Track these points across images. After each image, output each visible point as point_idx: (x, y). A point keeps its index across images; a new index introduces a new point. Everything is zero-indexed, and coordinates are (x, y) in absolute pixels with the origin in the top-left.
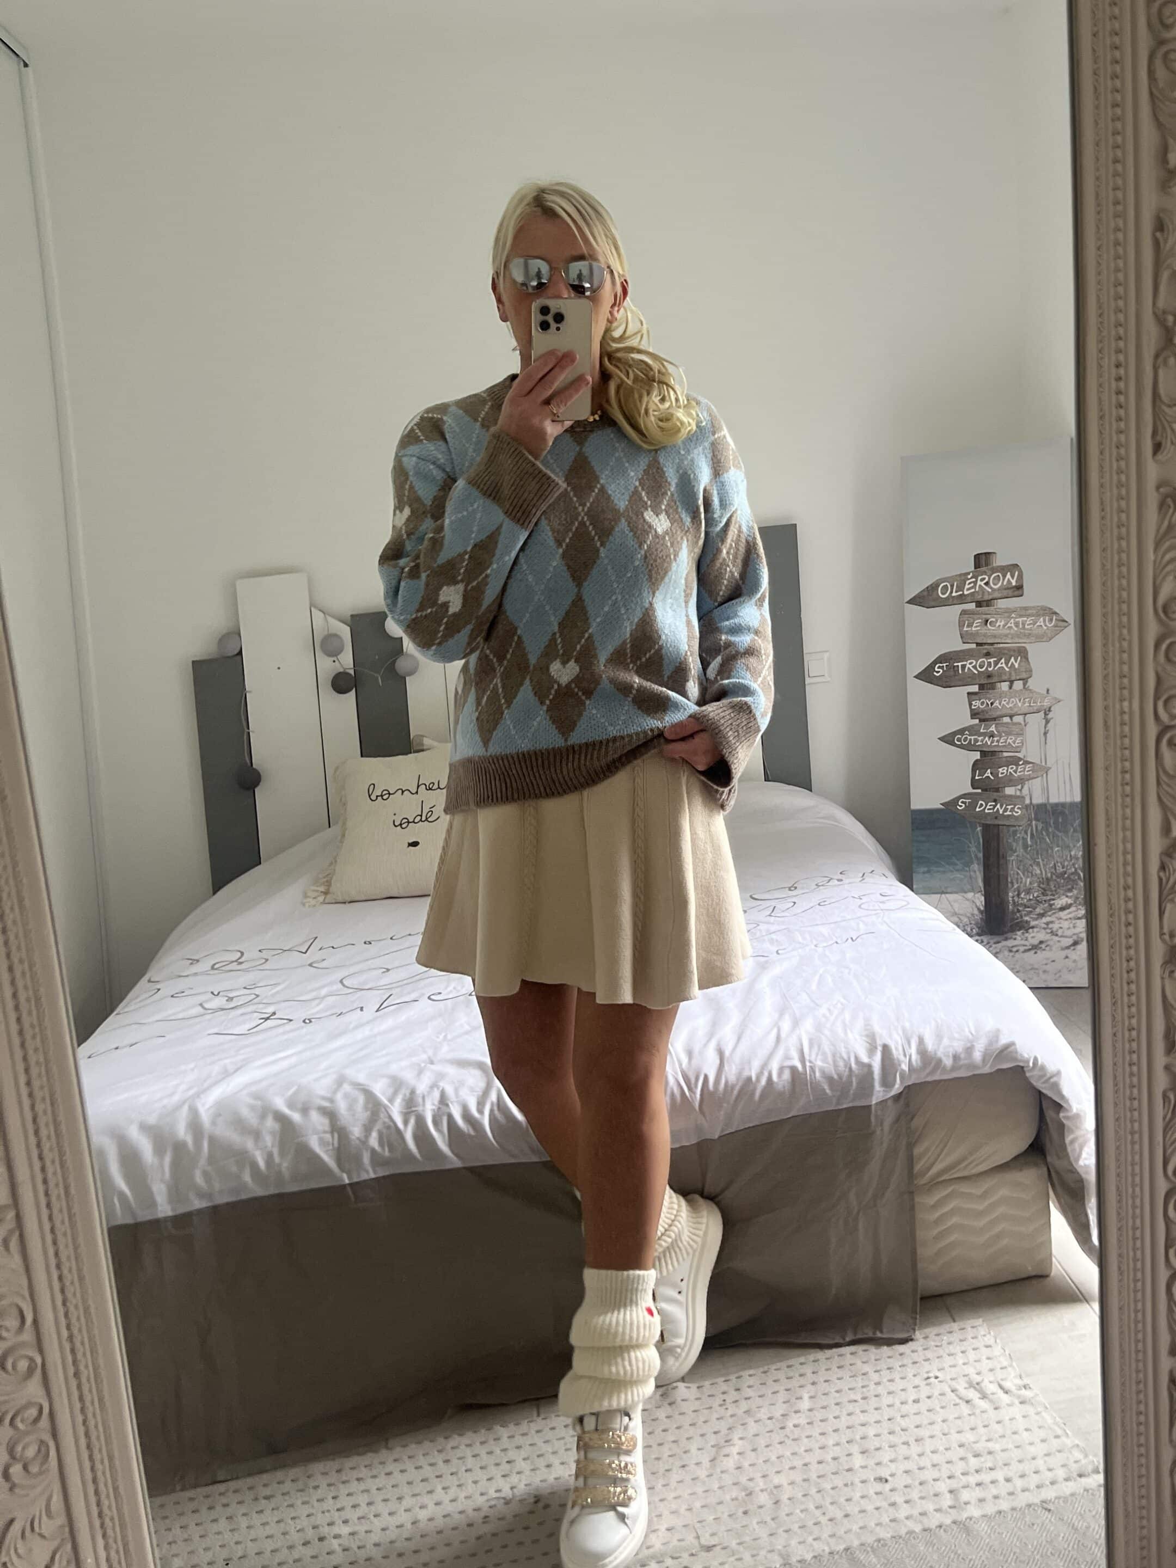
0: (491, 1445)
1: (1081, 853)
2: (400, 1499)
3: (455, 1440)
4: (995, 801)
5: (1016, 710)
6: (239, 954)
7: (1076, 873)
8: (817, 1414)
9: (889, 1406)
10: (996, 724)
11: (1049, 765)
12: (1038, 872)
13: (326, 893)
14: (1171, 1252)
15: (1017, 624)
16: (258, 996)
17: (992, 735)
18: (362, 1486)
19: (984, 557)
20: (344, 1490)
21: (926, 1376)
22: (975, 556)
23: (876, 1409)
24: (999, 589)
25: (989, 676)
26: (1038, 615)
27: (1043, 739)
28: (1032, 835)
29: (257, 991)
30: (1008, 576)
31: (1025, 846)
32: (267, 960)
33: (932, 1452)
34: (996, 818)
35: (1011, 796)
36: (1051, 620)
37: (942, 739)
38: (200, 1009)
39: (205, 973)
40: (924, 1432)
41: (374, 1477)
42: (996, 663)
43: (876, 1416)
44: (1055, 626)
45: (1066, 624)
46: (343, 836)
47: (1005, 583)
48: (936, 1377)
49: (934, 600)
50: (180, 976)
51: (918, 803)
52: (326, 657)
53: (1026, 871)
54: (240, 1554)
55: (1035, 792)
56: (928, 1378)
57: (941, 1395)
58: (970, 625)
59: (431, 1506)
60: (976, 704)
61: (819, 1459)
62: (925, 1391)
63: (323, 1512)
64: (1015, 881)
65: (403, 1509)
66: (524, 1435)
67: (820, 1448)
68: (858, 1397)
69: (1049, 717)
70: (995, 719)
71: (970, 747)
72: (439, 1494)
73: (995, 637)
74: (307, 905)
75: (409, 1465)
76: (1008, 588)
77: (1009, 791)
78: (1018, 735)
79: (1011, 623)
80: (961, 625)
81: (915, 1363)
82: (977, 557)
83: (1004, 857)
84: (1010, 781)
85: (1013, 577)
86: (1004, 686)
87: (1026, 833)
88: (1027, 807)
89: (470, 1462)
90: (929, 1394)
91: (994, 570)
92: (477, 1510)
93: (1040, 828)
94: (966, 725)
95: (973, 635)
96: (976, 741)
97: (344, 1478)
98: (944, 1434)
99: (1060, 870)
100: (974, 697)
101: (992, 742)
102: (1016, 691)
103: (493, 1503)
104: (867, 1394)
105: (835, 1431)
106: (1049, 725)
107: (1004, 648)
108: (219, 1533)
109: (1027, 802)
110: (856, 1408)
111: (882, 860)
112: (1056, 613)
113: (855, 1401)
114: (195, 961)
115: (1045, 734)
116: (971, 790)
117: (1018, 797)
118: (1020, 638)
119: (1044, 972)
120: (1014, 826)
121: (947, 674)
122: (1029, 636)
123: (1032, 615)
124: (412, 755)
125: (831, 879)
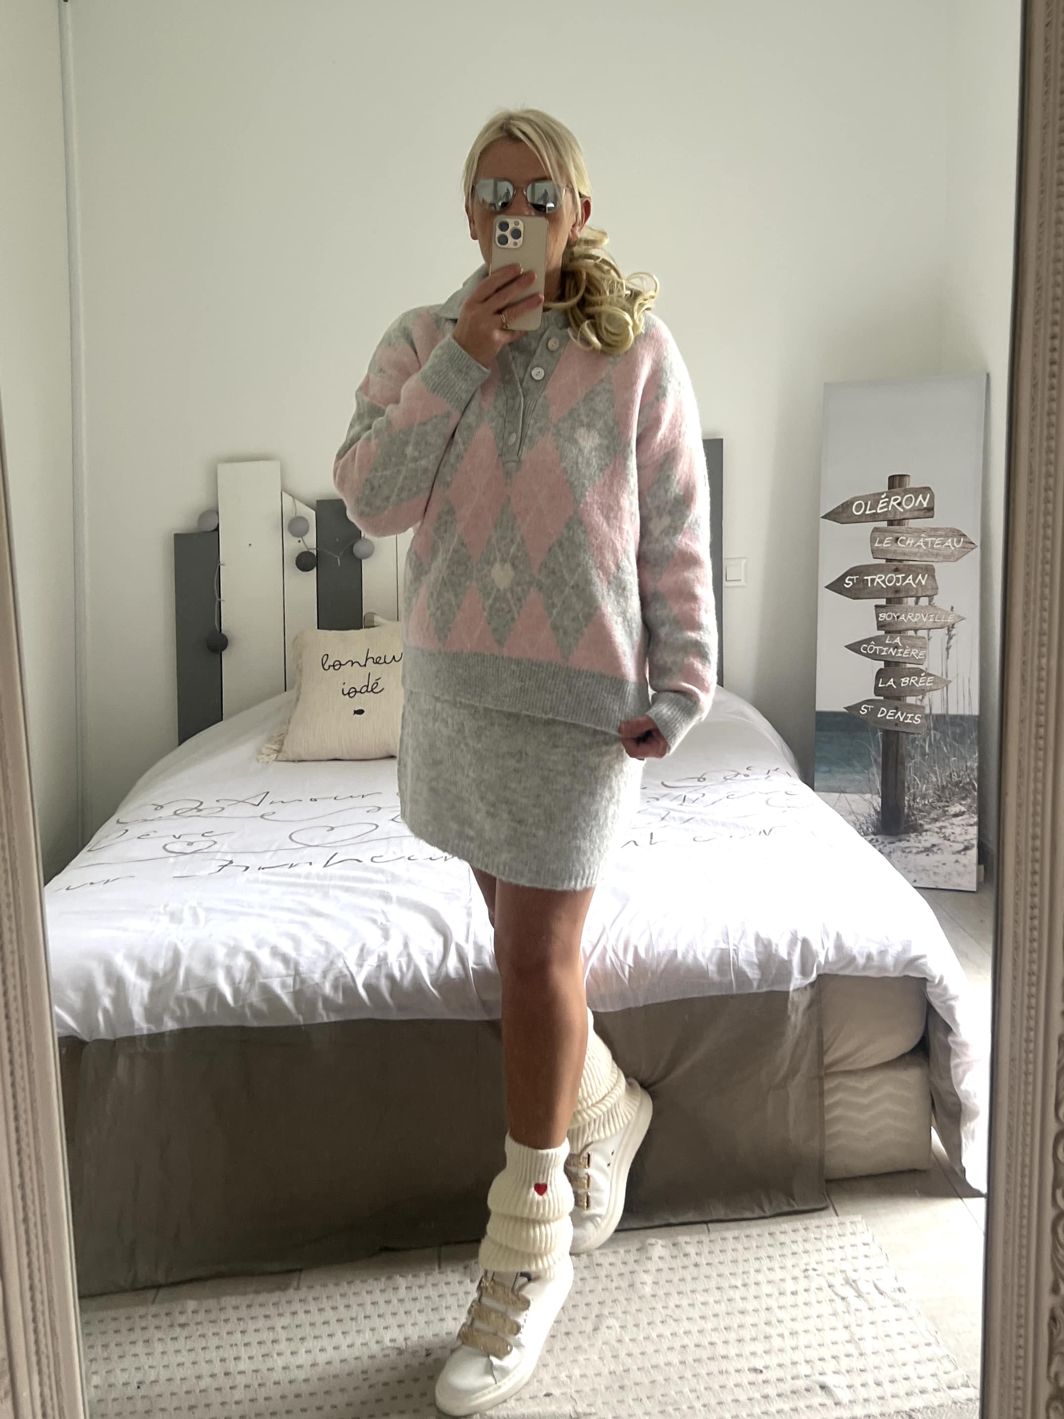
0: (390, 1295)
1: (976, 764)
2: (302, 1339)
3: (358, 1286)
4: (896, 708)
5: (920, 625)
6: (199, 802)
7: (970, 783)
8: (698, 1296)
9: (767, 1295)
10: (901, 637)
11: (950, 679)
12: (934, 779)
13: (278, 751)
14: (1059, 1193)
15: (926, 544)
16: (215, 843)
17: (896, 647)
18: (269, 1323)
19: (898, 478)
20: (251, 1326)
21: (804, 1267)
22: (890, 478)
23: (755, 1297)
24: (910, 510)
25: (897, 591)
26: (947, 537)
27: (945, 653)
28: (930, 745)
29: (215, 838)
30: (920, 497)
31: (923, 754)
32: (223, 809)
33: (806, 1347)
34: (896, 725)
35: (911, 705)
36: (959, 542)
37: (849, 647)
38: (163, 853)
39: (167, 818)
40: (799, 1326)
41: (280, 1315)
42: (904, 579)
43: (755, 1304)
44: (963, 547)
45: (973, 546)
46: (297, 700)
47: (917, 504)
48: (815, 1270)
49: (848, 517)
50: (147, 820)
51: (823, 705)
52: (293, 537)
53: (923, 777)
54: (153, 1379)
55: (935, 703)
56: (806, 1270)
57: (818, 1289)
58: (881, 542)
59: (330, 1350)
60: (883, 616)
61: (697, 1342)
62: (803, 1284)
63: (231, 1346)
64: (911, 787)
65: (304, 1350)
66: (420, 1287)
67: (699, 1331)
68: (739, 1283)
69: (953, 632)
70: (900, 632)
71: (875, 657)
72: (339, 1339)
73: (904, 554)
74: (261, 761)
75: (313, 1307)
76: (919, 510)
77: (910, 700)
78: (922, 648)
79: (921, 542)
80: (873, 540)
81: (794, 1254)
82: (892, 479)
83: (903, 764)
84: (912, 691)
85: (924, 499)
86: (911, 601)
87: (925, 741)
88: (927, 717)
89: (369, 1310)
90: (807, 1287)
91: (907, 491)
92: (372, 1357)
93: (938, 737)
94: (872, 636)
95: (884, 551)
96: (881, 651)
97: (253, 1315)
98: (819, 1330)
99: (955, 778)
100: (882, 610)
101: (897, 653)
102: (922, 607)
103: (387, 1352)
104: (747, 1281)
105: (716, 1315)
106: (952, 641)
107: (912, 566)
108: (135, 1355)
109: (927, 711)
110: (737, 1295)
111: (785, 756)
112: (964, 536)
113: (737, 1287)
114: (159, 807)
115: (948, 649)
116: (874, 697)
117: (917, 706)
118: (928, 557)
119: (935, 873)
120: (913, 734)
121: (856, 586)
122: (937, 555)
123: (941, 536)
124: (363, 631)
125: (738, 774)
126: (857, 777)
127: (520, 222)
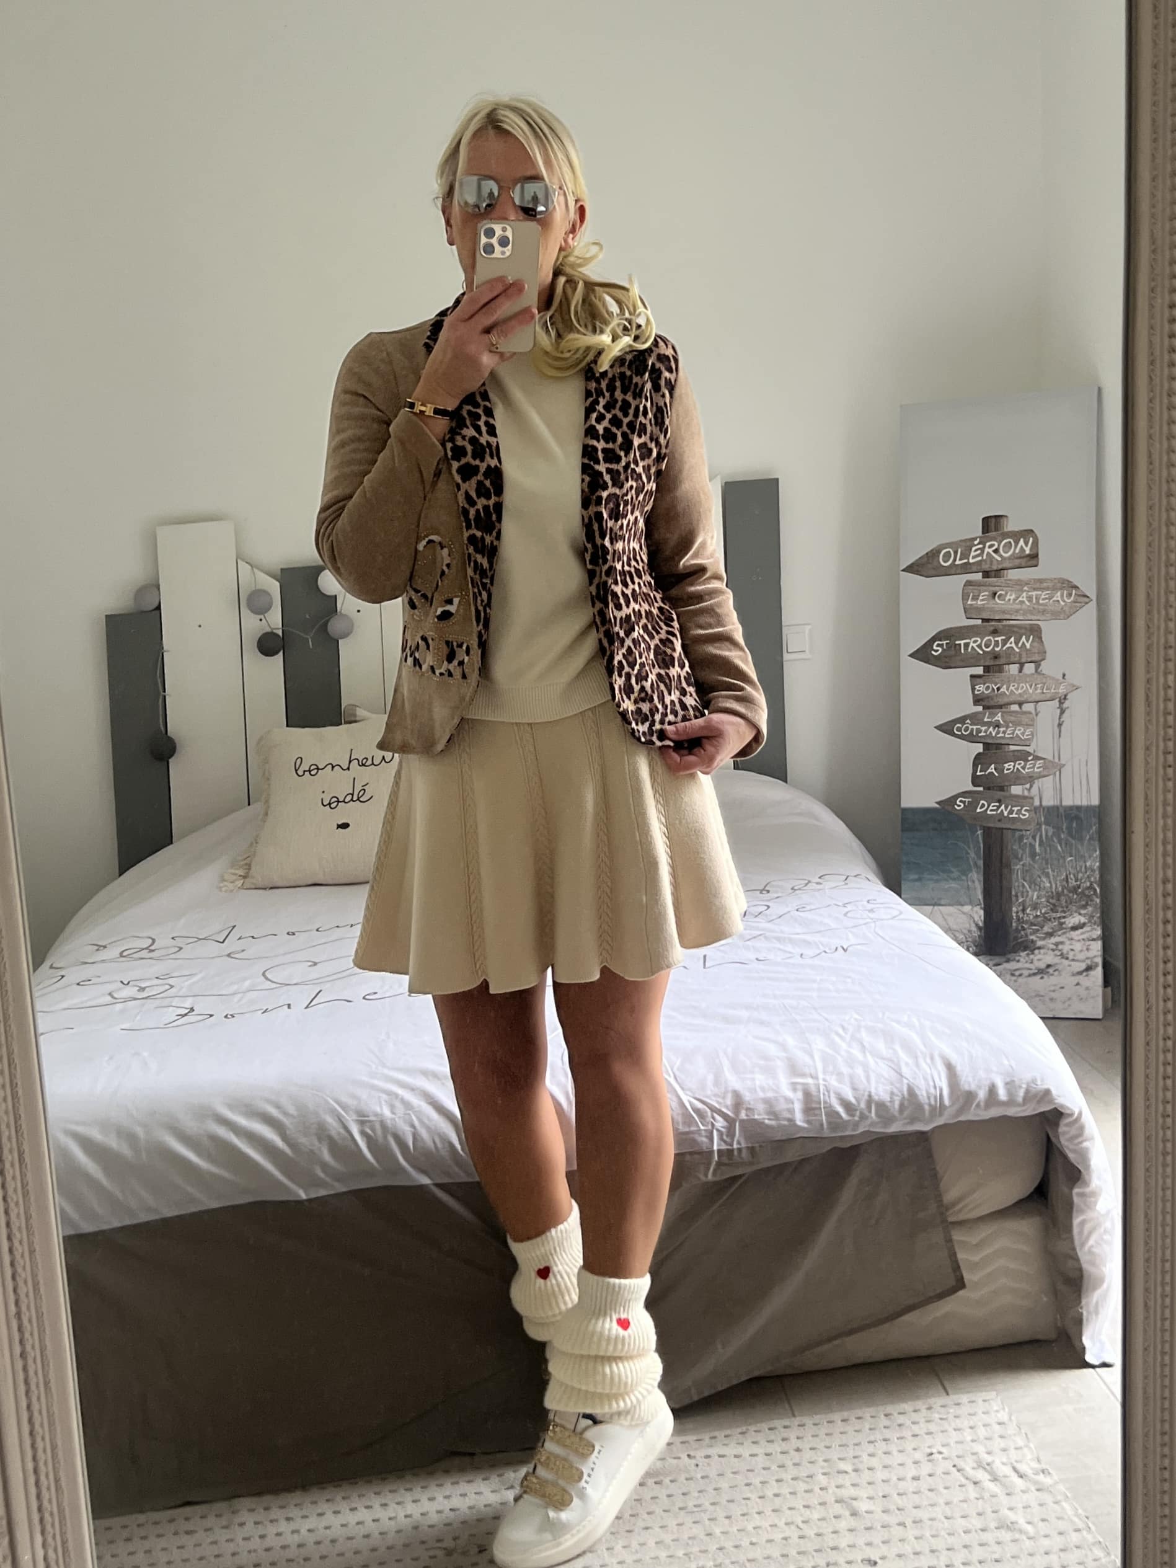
4: (999, 801)
5: (1025, 697)
6: (151, 941)
7: (1091, 887)
8: (801, 1484)
9: (884, 1481)
10: (1003, 712)
11: (1063, 762)
12: (1047, 885)
13: (245, 877)
15: (1030, 598)
16: (172, 987)
19: (993, 519)
21: (928, 1451)
22: (983, 520)
23: (869, 1483)
24: (1010, 558)
25: (996, 657)
26: (1055, 589)
27: (1057, 731)
29: (171, 981)
30: (1021, 542)
32: (181, 949)
34: (999, 821)
35: (1017, 796)
36: (1070, 595)
37: (940, 728)
38: (108, 999)
39: (112, 961)
40: (923, 1514)
42: (1005, 642)
43: (869, 1491)
44: (1075, 602)
45: (1087, 600)
46: (266, 814)
47: (1017, 551)
49: (934, 569)
50: (86, 963)
51: (909, 800)
52: (252, 615)
53: (1033, 883)
55: (1046, 792)
56: (931, 1453)
57: (944, 1473)
58: (975, 598)
60: (980, 688)
61: (801, 1533)
62: (926, 1468)
64: (1019, 895)
67: (803, 1522)
69: (1065, 706)
70: (1001, 707)
71: (971, 738)
73: (1004, 612)
74: (224, 889)
76: (1020, 557)
77: (1016, 790)
78: (1028, 725)
79: (1023, 597)
80: (965, 596)
81: (915, 1435)
82: (986, 521)
83: (1008, 866)
84: (1018, 778)
85: (1026, 544)
86: (1014, 669)
87: (1034, 838)
88: (1036, 810)
90: (932, 1471)
91: (1005, 536)
93: (1050, 834)
94: (968, 712)
95: (979, 609)
96: (979, 731)
99: (1072, 882)
100: (978, 680)
101: (998, 733)
102: (1027, 676)
106: (1065, 716)
107: (1013, 626)
109: (1037, 803)
111: (866, 863)
112: (1076, 587)
114: (101, 947)
115: (1060, 725)
116: (971, 788)
117: (1025, 798)
118: (1032, 614)
119: (1051, 999)
120: (1021, 830)
121: (946, 653)
122: (1044, 612)
123: (1047, 589)
124: (343, 727)
125: (809, 882)
126: (954, 885)
127: (508, 227)
